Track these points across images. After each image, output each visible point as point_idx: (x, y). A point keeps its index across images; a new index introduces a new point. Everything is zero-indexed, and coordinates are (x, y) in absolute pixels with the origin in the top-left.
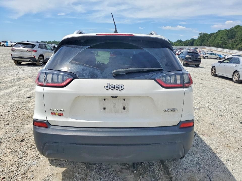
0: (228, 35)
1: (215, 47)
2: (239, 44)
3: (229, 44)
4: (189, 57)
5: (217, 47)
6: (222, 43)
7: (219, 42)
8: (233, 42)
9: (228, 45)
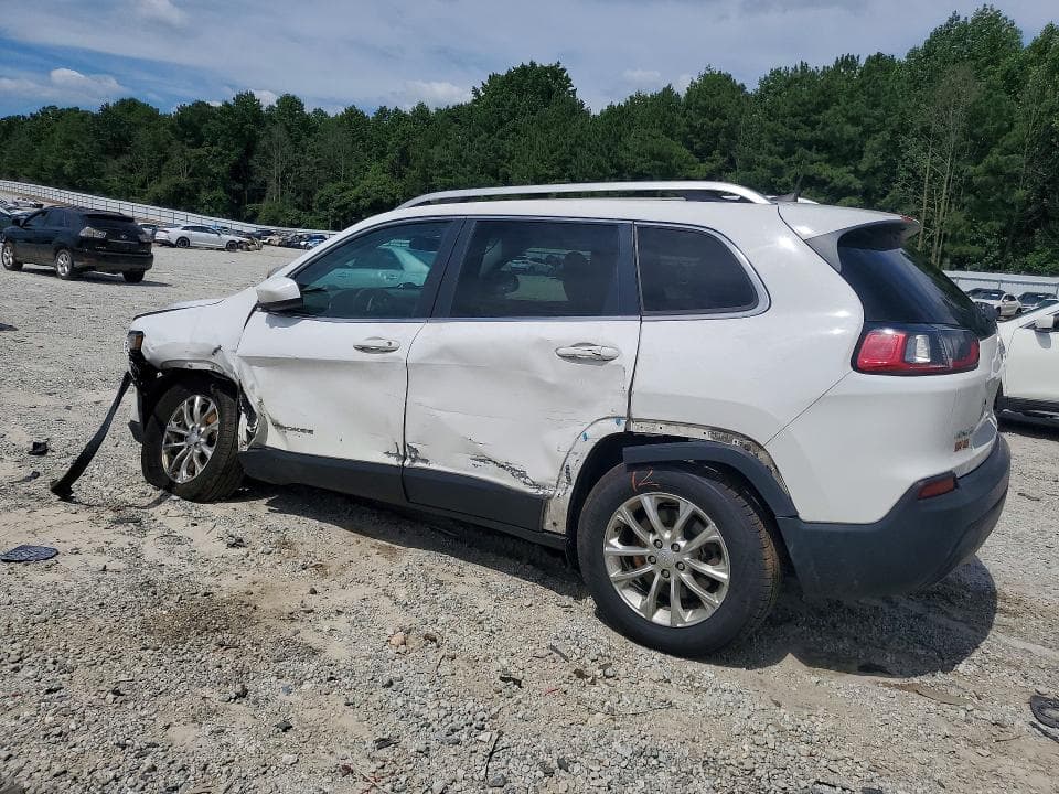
0: (96, 133)
1: (46, 183)
2: (150, 180)
3: (110, 177)
4: (99, 235)
5: (57, 183)
6: (78, 167)
7: (59, 161)
8: (124, 167)
9: (108, 181)
